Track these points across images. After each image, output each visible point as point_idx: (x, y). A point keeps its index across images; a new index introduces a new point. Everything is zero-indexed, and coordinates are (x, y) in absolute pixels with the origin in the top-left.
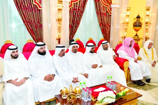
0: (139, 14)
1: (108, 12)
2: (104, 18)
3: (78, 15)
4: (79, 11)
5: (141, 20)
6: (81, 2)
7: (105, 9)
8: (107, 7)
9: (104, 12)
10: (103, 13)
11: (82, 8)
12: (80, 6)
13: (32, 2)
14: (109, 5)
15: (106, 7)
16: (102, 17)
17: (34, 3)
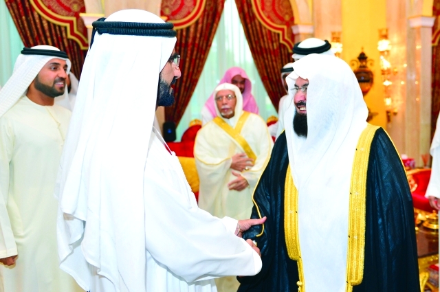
0: (362, 48)
1: (284, 46)
2: (274, 63)
3: (194, 57)
4: (196, 49)
5: (371, 64)
6: (200, 26)
7: (274, 39)
8: (280, 32)
9: (271, 47)
10: (269, 48)
11: (203, 40)
12: (198, 35)
13: (64, 35)
14: (285, 27)
15: (278, 35)
16: (266, 61)
17: (70, 36)
